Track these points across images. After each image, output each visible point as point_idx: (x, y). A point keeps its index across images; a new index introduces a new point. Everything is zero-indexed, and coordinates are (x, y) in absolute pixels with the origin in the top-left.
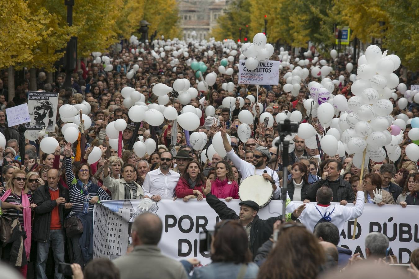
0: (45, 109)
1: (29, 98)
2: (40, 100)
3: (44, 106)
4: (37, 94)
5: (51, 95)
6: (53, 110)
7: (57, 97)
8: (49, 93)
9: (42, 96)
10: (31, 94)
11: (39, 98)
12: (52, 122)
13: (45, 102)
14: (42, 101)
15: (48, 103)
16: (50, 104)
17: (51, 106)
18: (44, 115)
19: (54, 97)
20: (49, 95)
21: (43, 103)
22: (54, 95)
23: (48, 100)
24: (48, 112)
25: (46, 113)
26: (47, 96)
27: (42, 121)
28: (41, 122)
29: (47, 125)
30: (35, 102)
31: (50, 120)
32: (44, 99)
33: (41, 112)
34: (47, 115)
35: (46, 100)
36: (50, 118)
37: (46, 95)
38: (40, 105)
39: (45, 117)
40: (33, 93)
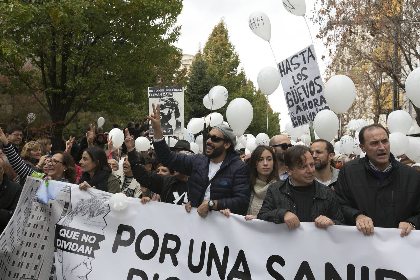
0: (169, 108)
1: (149, 95)
2: (162, 96)
3: (167, 104)
4: (158, 91)
5: (175, 90)
6: (179, 108)
7: (182, 91)
8: (172, 88)
9: (164, 92)
10: (151, 91)
11: (161, 95)
12: (180, 123)
13: (169, 99)
14: (165, 98)
15: (172, 100)
16: (175, 101)
17: (175, 103)
18: (169, 116)
19: (178, 91)
20: (172, 90)
21: (166, 101)
22: (178, 90)
23: (172, 96)
24: (174, 111)
25: (172, 113)
26: (170, 92)
27: (168, 123)
28: (166, 124)
29: (174, 128)
30: (157, 99)
31: (177, 121)
32: (167, 96)
33: (165, 112)
34: (173, 115)
35: (169, 96)
36: (177, 119)
37: (169, 90)
38: (163, 103)
39: (171, 118)
40: (153, 89)
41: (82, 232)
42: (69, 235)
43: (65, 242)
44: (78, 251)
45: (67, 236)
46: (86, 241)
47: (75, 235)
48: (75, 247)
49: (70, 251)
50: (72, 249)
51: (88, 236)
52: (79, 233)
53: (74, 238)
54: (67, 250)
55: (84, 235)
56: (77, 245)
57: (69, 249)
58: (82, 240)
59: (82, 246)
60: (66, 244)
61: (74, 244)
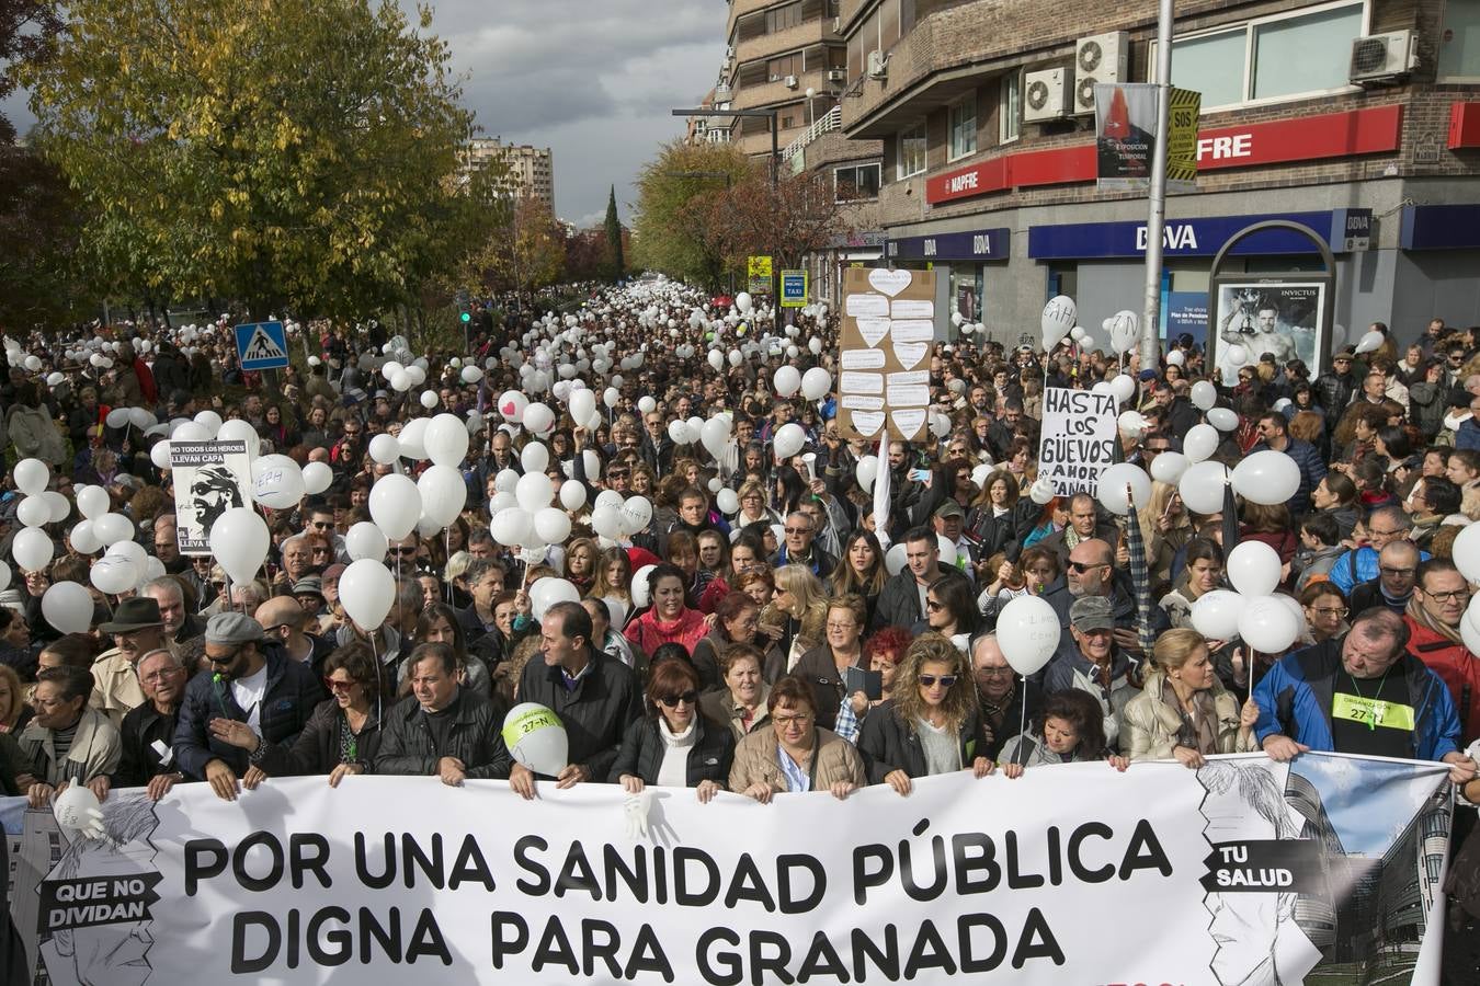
3: (215, 481)
6: (240, 491)
16: (231, 476)
17: (232, 479)
18: (220, 509)
24: (230, 496)
25: (226, 501)
41: (110, 880)
42: (83, 893)
43: (76, 909)
44: (113, 917)
45: (79, 897)
46: (125, 893)
47: (96, 890)
48: (103, 912)
49: (95, 923)
50: (98, 918)
51: (125, 882)
52: (105, 884)
53: (95, 896)
54: (86, 923)
55: (117, 883)
56: (108, 908)
57: (91, 919)
58: (116, 894)
59: (120, 906)
60: (81, 912)
61: (99, 907)
